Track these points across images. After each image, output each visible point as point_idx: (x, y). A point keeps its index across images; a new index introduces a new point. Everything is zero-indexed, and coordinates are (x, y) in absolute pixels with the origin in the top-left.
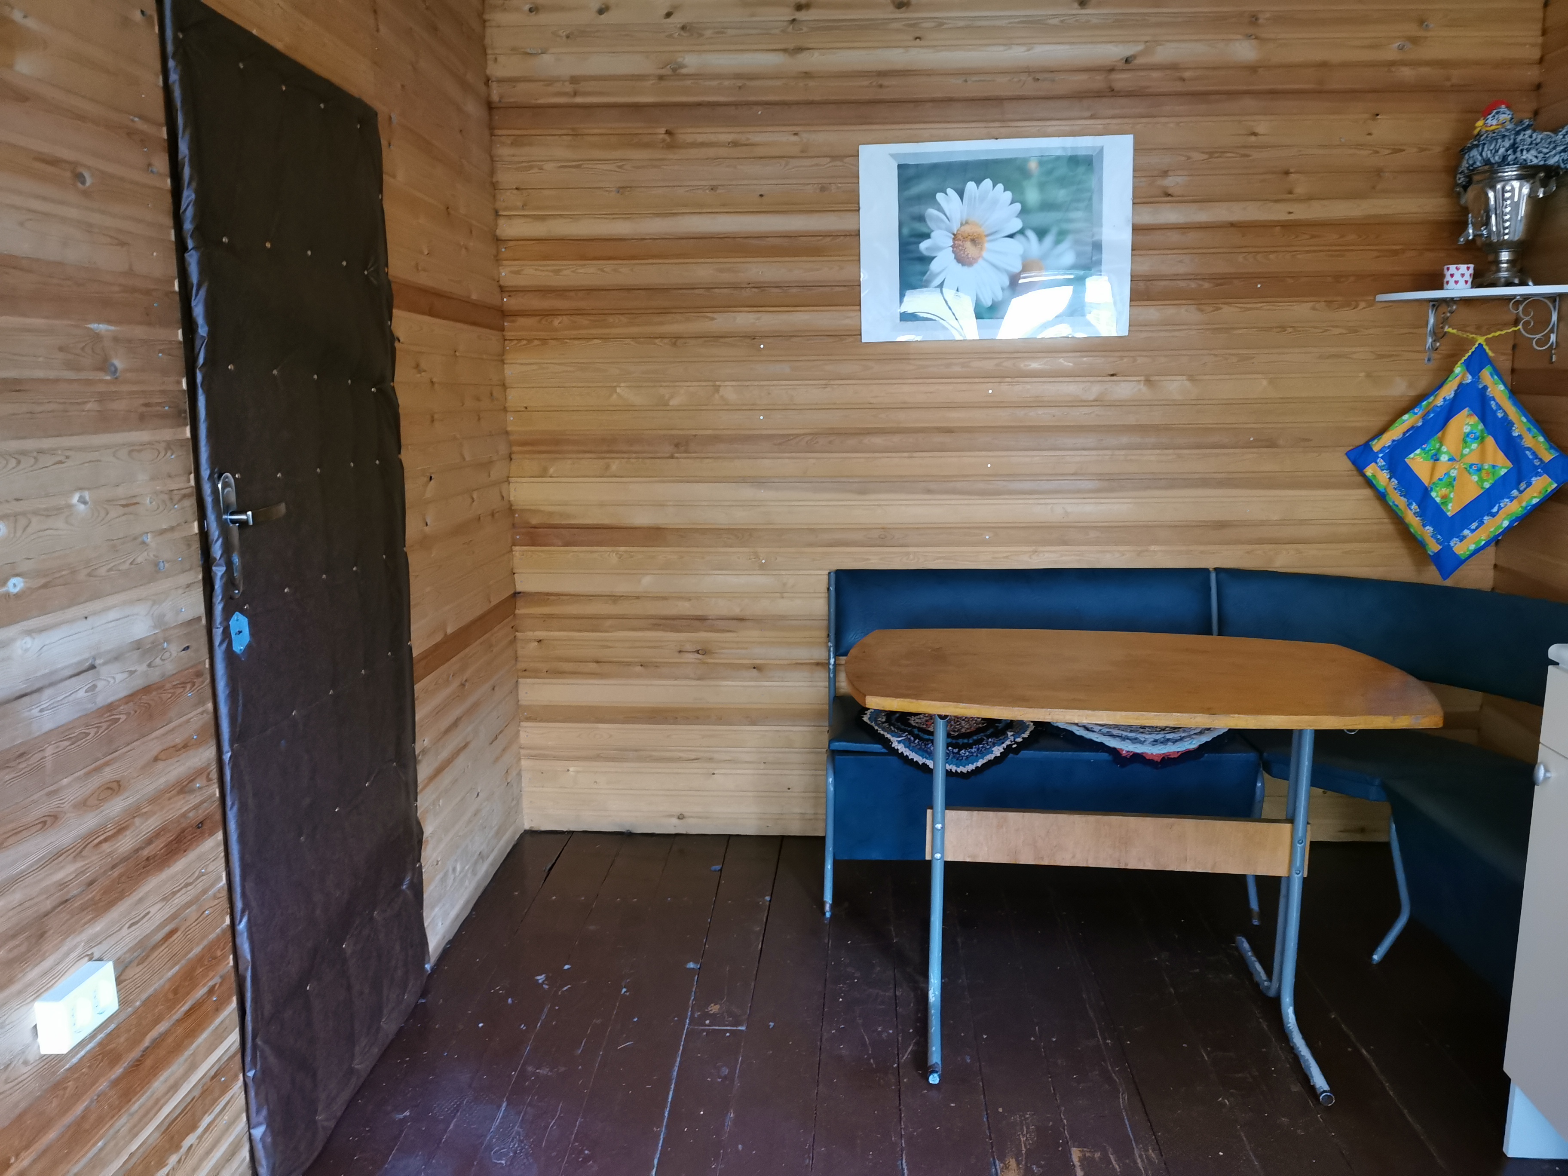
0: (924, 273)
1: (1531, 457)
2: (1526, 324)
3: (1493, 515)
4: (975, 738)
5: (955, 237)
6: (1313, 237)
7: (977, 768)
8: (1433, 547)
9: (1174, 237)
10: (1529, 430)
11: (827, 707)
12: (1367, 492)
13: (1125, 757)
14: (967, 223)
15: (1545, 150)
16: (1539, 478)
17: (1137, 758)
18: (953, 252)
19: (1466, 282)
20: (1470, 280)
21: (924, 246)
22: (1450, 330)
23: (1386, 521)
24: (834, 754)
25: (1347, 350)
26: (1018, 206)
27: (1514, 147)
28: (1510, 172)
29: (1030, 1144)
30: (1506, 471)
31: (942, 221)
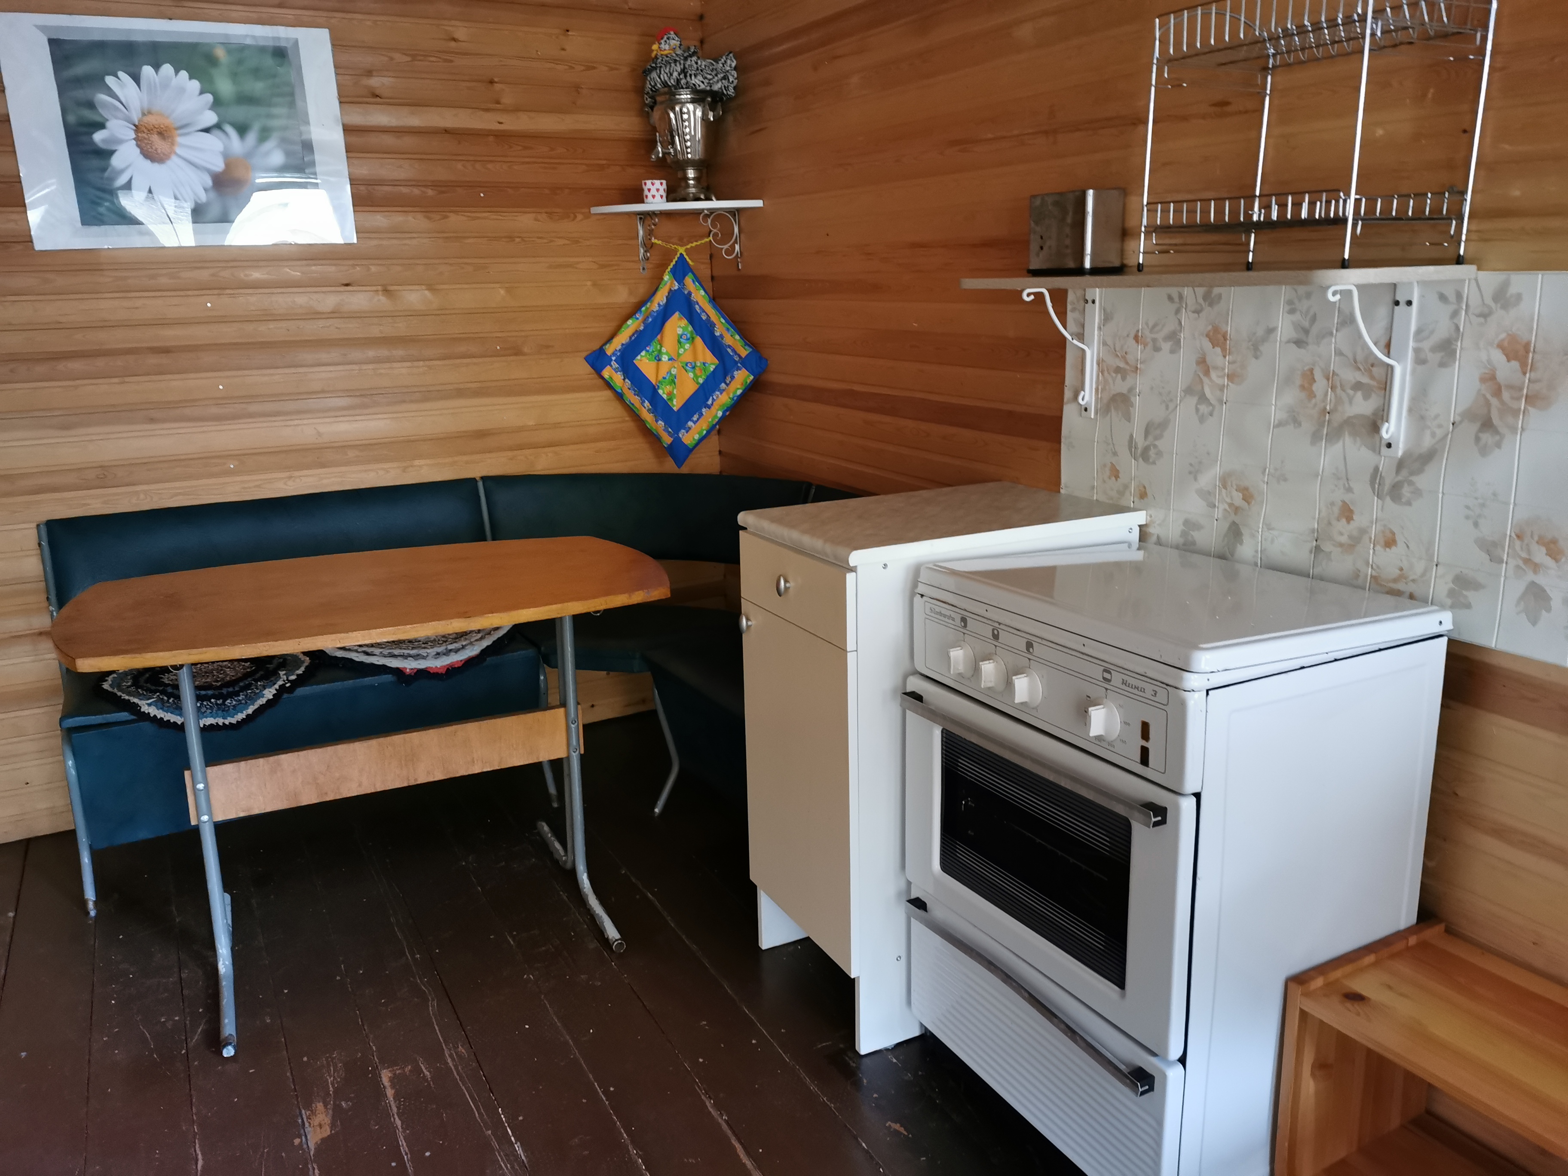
0: (104, 170)
1: (731, 354)
2: (716, 235)
3: (709, 407)
4: (241, 684)
5: (137, 128)
6: (525, 148)
7: (248, 716)
8: (667, 440)
9: (389, 140)
10: (728, 330)
11: (60, 681)
12: (608, 393)
13: (410, 675)
14: (150, 113)
15: (709, 77)
16: (739, 371)
17: (422, 673)
18: (138, 146)
19: (662, 197)
20: (664, 195)
21: (98, 137)
22: (656, 241)
23: (627, 419)
24: (70, 733)
25: (572, 260)
26: (209, 98)
27: (684, 71)
28: (685, 96)
29: (337, 1082)
30: (714, 367)
31: (117, 109)
